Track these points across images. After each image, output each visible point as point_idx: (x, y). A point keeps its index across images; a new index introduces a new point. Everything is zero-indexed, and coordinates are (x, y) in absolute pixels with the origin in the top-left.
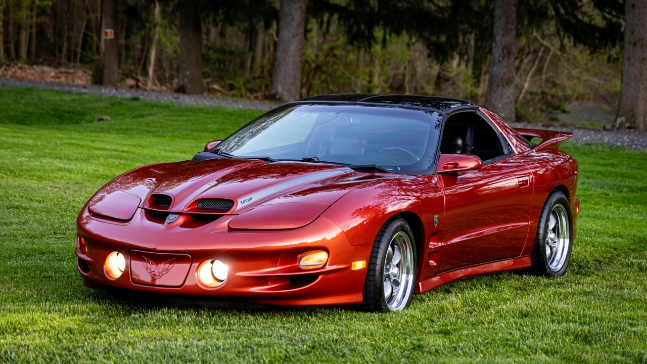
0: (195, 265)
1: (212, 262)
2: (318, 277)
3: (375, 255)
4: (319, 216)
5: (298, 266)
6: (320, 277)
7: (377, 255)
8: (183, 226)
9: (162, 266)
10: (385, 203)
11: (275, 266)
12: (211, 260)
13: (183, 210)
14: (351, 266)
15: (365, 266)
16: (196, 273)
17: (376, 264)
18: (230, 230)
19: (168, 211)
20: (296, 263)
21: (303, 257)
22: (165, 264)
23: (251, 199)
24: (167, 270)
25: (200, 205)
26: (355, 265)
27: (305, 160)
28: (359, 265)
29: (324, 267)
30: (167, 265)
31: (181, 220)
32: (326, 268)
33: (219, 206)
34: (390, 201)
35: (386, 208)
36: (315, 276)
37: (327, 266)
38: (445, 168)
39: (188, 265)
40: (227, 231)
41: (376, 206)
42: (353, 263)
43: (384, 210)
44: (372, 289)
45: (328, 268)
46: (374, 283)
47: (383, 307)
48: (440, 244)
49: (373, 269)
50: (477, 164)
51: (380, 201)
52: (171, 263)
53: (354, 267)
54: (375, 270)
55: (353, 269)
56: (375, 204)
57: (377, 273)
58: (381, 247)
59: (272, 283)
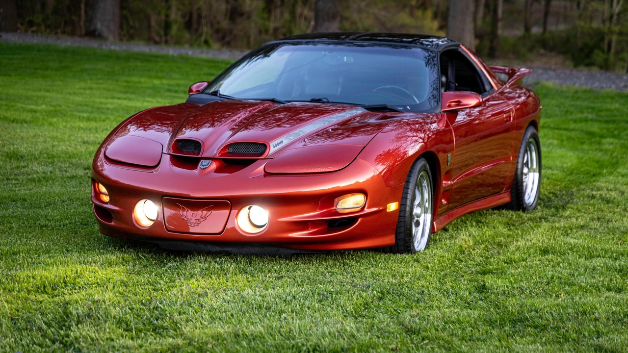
0: (234, 212)
1: (249, 209)
2: (358, 220)
3: (405, 197)
4: (355, 158)
5: (335, 209)
6: (360, 220)
7: (407, 196)
8: (217, 171)
9: (199, 213)
10: (404, 146)
11: (315, 211)
12: (248, 207)
13: (216, 155)
14: (387, 208)
15: (397, 208)
16: (236, 220)
17: (406, 205)
18: (267, 174)
19: (200, 156)
20: (333, 206)
21: (341, 200)
22: (202, 211)
23: (282, 142)
24: (205, 217)
25: (231, 150)
26: (389, 206)
27: (312, 101)
28: (393, 207)
29: (363, 209)
30: (205, 212)
31: (214, 166)
32: (365, 211)
33: (251, 150)
34: (409, 143)
35: (406, 151)
36: (354, 219)
37: (366, 209)
38: (450, 106)
39: (227, 212)
40: (263, 177)
41: (396, 149)
42: (388, 205)
43: (405, 153)
44: (403, 230)
45: (367, 211)
46: (404, 224)
47: (412, 248)
48: (449, 182)
49: (403, 210)
50: (478, 101)
51: (399, 144)
52: (208, 210)
53: (389, 209)
54: (405, 211)
55: (388, 211)
56: (395, 148)
57: (407, 214)
58: (410, 188)
59: (312, 228)
